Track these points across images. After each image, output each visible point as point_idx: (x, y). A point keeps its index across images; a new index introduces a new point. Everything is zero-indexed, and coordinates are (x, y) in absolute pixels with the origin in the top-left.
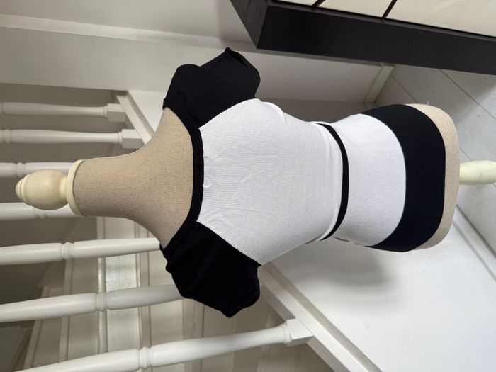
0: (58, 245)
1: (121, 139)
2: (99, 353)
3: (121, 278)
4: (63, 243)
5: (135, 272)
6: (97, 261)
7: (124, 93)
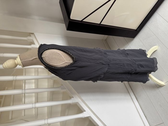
0: (13, 76)
1: (31, 47)
2: (22, 104)
3: (30, 86)
4: (14, 76)
5: (34, 84)
6: (23, 81)
7: (33, 34)
